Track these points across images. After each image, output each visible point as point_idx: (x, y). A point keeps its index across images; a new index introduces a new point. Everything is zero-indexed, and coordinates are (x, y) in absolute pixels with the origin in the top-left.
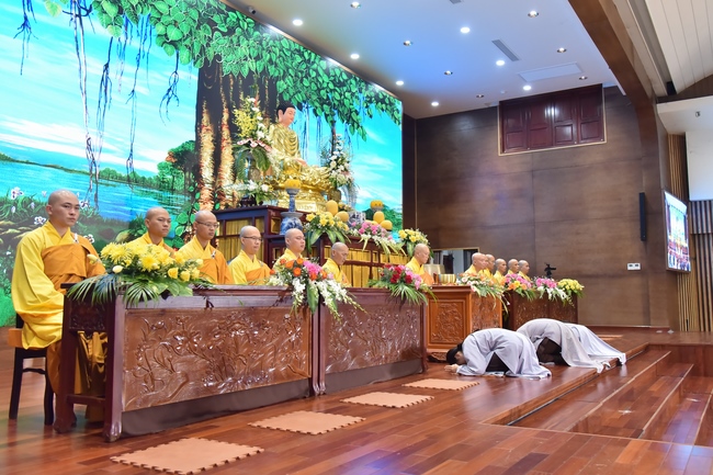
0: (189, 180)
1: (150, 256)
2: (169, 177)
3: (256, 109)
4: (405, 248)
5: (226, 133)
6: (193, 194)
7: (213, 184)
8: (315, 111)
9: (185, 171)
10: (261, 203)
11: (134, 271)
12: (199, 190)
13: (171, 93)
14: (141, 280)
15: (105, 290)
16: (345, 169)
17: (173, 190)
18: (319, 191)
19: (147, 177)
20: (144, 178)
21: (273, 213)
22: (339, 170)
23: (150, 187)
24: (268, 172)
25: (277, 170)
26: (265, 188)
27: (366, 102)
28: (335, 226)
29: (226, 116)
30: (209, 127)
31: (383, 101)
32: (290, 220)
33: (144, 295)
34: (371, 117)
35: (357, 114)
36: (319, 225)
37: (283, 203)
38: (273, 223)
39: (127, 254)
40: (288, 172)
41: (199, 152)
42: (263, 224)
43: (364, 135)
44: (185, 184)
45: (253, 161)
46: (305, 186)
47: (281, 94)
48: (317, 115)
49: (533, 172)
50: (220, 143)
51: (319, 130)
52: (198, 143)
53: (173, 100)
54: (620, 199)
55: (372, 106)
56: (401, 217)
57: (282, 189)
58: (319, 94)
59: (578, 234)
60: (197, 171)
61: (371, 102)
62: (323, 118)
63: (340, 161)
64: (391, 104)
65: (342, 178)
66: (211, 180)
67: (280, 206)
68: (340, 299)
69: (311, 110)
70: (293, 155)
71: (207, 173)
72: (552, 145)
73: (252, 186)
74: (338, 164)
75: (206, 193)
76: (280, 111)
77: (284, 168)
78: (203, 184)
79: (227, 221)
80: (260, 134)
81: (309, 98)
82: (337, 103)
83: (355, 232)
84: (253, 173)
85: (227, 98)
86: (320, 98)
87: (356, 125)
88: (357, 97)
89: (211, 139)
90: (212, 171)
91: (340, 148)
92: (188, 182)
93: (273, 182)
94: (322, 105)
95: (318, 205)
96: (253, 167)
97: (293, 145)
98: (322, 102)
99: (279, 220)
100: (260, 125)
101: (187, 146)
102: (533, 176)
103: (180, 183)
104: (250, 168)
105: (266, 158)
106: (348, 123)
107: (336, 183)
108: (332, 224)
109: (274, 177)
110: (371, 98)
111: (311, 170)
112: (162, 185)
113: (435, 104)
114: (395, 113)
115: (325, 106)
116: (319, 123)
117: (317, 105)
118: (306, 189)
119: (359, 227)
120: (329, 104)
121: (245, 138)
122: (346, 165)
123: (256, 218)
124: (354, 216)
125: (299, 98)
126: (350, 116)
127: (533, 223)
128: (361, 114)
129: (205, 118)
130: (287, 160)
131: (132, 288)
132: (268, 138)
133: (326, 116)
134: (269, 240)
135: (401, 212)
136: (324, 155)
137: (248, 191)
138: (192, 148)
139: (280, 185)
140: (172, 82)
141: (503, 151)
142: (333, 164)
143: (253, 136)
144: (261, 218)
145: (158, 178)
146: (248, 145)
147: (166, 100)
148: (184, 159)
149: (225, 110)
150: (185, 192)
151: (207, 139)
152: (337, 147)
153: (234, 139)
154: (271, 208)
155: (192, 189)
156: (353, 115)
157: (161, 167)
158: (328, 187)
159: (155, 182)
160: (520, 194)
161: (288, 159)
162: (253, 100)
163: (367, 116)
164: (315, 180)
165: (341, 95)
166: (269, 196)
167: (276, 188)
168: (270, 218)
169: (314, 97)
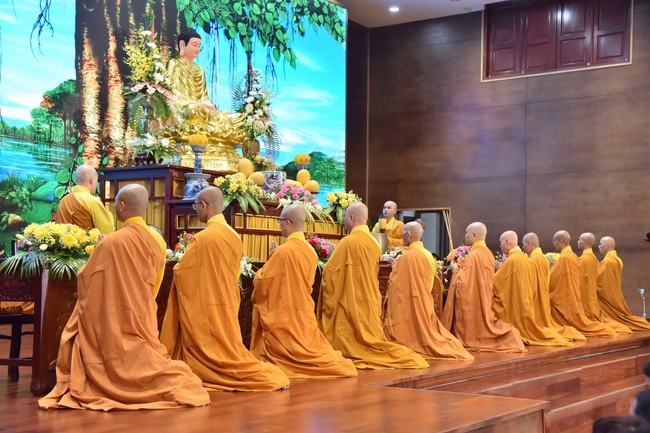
0: (70, 129)
1: (70, 235)
2: (45, 127)
3: (152, 45)
4: (334, 214)
5: (113, 68)
6: (75, 147)
7: (99, 133)
8: (226, 33)
9: (64, 119)
10: (161, 160)
11: (56, 249)
12: (82, 141)
13: (42, 19)
14: (62, 257)
15: (33, 265)
16: (264, 114)
17: (50, 143)
18: (230, 144)
19: (19, 128)
20: (15, 129)
21: (175, 174)
22: (257, 116)
23: (22, 139)
24: (169, 122)
25: (180, 119)
26: (166, 142)
27: (296, 14)
28: (248, 191)
29: (112, 46)
30: (92, 62)
31: (319, 11)
32: (195, 183)
33: (67, 269)
34: (303, 34)
35: (284, 31)
36: (229, 191)
37: (187, 161)
38: (175, 185)
39: (49, 233)
40: (194, 122)
41: (81, 94)
42: (163, 185)
43: (292, 61)
44: (65, 134)
45: (149, 108)
46: (213, 138)
47: (182, 13)
48: (229, 38)
49: (525, 106)
50: (107, 81)
51: (233, 57)
52: (79, 83)
53: (46, 28)
54: (646, 144)
55: (305, 19)
56: (343, 168)
57: (186, 142)
58: (231, 9)
59: (585, 191)
60: (79, 117)
61: (302, 13)
62: (238, 42)
63: (258, 104)
64: (331, 14)
65: (260, 125)
66: (97, 128)
67: (183, 164)
68: (244, 274)
69: (221, 31)
70: (199, 98)
71: (91, 120)
72: (555, 68)
73: (150, 141)
74: (255, 108)
75: (91, 145)
76: (182, 42)
77: (187, 117)
78: (87, 134)
79: (119, 181)
80: (158, 77)
81: (219, 14)
82: (255, 19)
83: (273, 195)
84: (150, 125)
85: (114, 23)
86: (234, 15)
87: (282, 48)
88: (284, 9)
89: (95, 76)
90: (97, 117)
91: (258, 86)
92: (68, 132)
93: (175, 134)
94: (236, 23)
95: (230, 162)
96: (150, 117)
97: (199, 84)
98: (237, 19)
99: (183, 182)
100: (159, 65)
101: (66, 87)
102: (526, 112)
103: (58, 134)
104: (147, 118)
105: (166, 107)
106: (271, 45)
107: (252, 131)
108: (244, 189)
109: (176, 127)
110: (303, 8)
111: (222, 117)
112: (37, 136)
113: (394, 10)
114: (337, 26)
115: (240, 25)
116: (232, 48)
117: (230, 23)
118: (215, 143)
119: (277, 190)
120: (245, 22)
121: (140, 81)
122: (266, 108)
123: (155, 179)
124: (272, 177)
125: (206, 16)
126: (274, 36)
127: (524, 176)
128: (289, 31)
129: (87, 50)
130: (191, 106)
131: (55, 264)
132: (168, 82)
133: (242, 38)
134: (171, 205)
135: (343, 160)
136: (237, 96)
137: (145, 147)
138: (72, 90)
139: (184, 137)
140: (44, 5)
141: (487, 74)
142: (249, 109)
143: (150, 79)
144: (161, 179)
145: (32, 129)
146: (144, 90)
147: (38, 29)
148: (63, 103)
149: (112, 38)
150: (66, 144)
151: (90, 77)
152: (255, 86)
153: (127, 82)
154: (173, 167)
155: (73, 140)
156: (279, 34)
157: (35, 114)
158: (242, 139)
159: (28, 133)
160: (508, 135)
161: (193, 105)
162: (148, 33)
163: (297, 35)
164: (226, 132)
165: (261, 7)
166: (171, 152)
167: (178, 141)
168: (172, 178)
169: (226, 14)
